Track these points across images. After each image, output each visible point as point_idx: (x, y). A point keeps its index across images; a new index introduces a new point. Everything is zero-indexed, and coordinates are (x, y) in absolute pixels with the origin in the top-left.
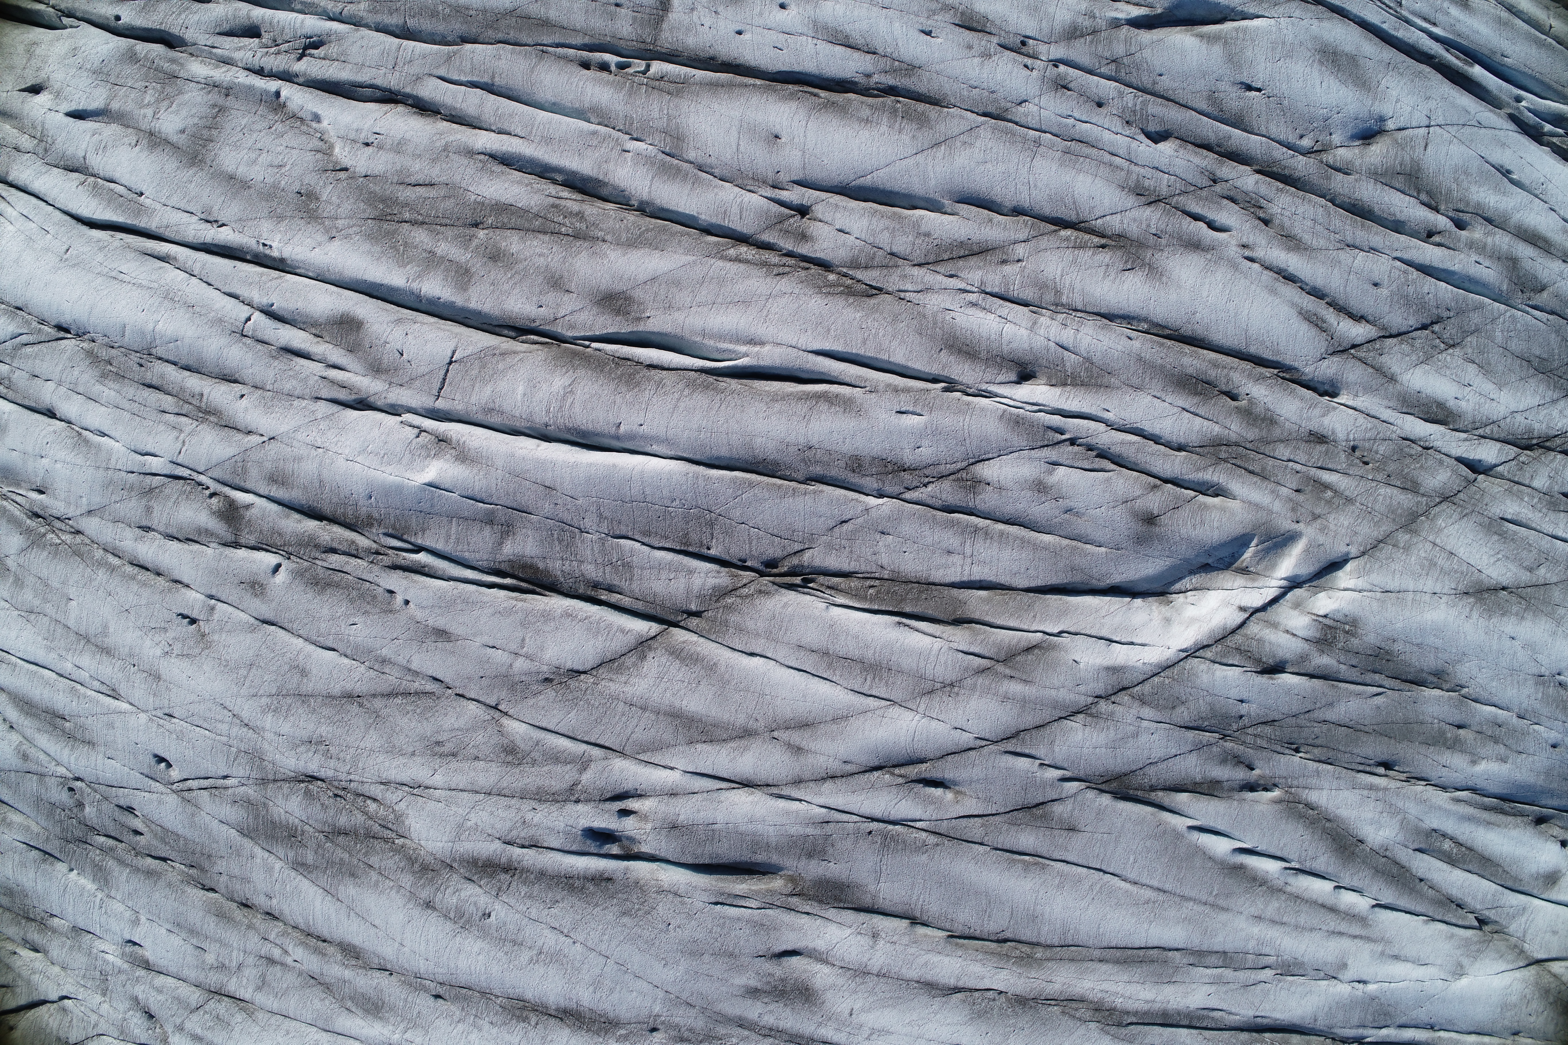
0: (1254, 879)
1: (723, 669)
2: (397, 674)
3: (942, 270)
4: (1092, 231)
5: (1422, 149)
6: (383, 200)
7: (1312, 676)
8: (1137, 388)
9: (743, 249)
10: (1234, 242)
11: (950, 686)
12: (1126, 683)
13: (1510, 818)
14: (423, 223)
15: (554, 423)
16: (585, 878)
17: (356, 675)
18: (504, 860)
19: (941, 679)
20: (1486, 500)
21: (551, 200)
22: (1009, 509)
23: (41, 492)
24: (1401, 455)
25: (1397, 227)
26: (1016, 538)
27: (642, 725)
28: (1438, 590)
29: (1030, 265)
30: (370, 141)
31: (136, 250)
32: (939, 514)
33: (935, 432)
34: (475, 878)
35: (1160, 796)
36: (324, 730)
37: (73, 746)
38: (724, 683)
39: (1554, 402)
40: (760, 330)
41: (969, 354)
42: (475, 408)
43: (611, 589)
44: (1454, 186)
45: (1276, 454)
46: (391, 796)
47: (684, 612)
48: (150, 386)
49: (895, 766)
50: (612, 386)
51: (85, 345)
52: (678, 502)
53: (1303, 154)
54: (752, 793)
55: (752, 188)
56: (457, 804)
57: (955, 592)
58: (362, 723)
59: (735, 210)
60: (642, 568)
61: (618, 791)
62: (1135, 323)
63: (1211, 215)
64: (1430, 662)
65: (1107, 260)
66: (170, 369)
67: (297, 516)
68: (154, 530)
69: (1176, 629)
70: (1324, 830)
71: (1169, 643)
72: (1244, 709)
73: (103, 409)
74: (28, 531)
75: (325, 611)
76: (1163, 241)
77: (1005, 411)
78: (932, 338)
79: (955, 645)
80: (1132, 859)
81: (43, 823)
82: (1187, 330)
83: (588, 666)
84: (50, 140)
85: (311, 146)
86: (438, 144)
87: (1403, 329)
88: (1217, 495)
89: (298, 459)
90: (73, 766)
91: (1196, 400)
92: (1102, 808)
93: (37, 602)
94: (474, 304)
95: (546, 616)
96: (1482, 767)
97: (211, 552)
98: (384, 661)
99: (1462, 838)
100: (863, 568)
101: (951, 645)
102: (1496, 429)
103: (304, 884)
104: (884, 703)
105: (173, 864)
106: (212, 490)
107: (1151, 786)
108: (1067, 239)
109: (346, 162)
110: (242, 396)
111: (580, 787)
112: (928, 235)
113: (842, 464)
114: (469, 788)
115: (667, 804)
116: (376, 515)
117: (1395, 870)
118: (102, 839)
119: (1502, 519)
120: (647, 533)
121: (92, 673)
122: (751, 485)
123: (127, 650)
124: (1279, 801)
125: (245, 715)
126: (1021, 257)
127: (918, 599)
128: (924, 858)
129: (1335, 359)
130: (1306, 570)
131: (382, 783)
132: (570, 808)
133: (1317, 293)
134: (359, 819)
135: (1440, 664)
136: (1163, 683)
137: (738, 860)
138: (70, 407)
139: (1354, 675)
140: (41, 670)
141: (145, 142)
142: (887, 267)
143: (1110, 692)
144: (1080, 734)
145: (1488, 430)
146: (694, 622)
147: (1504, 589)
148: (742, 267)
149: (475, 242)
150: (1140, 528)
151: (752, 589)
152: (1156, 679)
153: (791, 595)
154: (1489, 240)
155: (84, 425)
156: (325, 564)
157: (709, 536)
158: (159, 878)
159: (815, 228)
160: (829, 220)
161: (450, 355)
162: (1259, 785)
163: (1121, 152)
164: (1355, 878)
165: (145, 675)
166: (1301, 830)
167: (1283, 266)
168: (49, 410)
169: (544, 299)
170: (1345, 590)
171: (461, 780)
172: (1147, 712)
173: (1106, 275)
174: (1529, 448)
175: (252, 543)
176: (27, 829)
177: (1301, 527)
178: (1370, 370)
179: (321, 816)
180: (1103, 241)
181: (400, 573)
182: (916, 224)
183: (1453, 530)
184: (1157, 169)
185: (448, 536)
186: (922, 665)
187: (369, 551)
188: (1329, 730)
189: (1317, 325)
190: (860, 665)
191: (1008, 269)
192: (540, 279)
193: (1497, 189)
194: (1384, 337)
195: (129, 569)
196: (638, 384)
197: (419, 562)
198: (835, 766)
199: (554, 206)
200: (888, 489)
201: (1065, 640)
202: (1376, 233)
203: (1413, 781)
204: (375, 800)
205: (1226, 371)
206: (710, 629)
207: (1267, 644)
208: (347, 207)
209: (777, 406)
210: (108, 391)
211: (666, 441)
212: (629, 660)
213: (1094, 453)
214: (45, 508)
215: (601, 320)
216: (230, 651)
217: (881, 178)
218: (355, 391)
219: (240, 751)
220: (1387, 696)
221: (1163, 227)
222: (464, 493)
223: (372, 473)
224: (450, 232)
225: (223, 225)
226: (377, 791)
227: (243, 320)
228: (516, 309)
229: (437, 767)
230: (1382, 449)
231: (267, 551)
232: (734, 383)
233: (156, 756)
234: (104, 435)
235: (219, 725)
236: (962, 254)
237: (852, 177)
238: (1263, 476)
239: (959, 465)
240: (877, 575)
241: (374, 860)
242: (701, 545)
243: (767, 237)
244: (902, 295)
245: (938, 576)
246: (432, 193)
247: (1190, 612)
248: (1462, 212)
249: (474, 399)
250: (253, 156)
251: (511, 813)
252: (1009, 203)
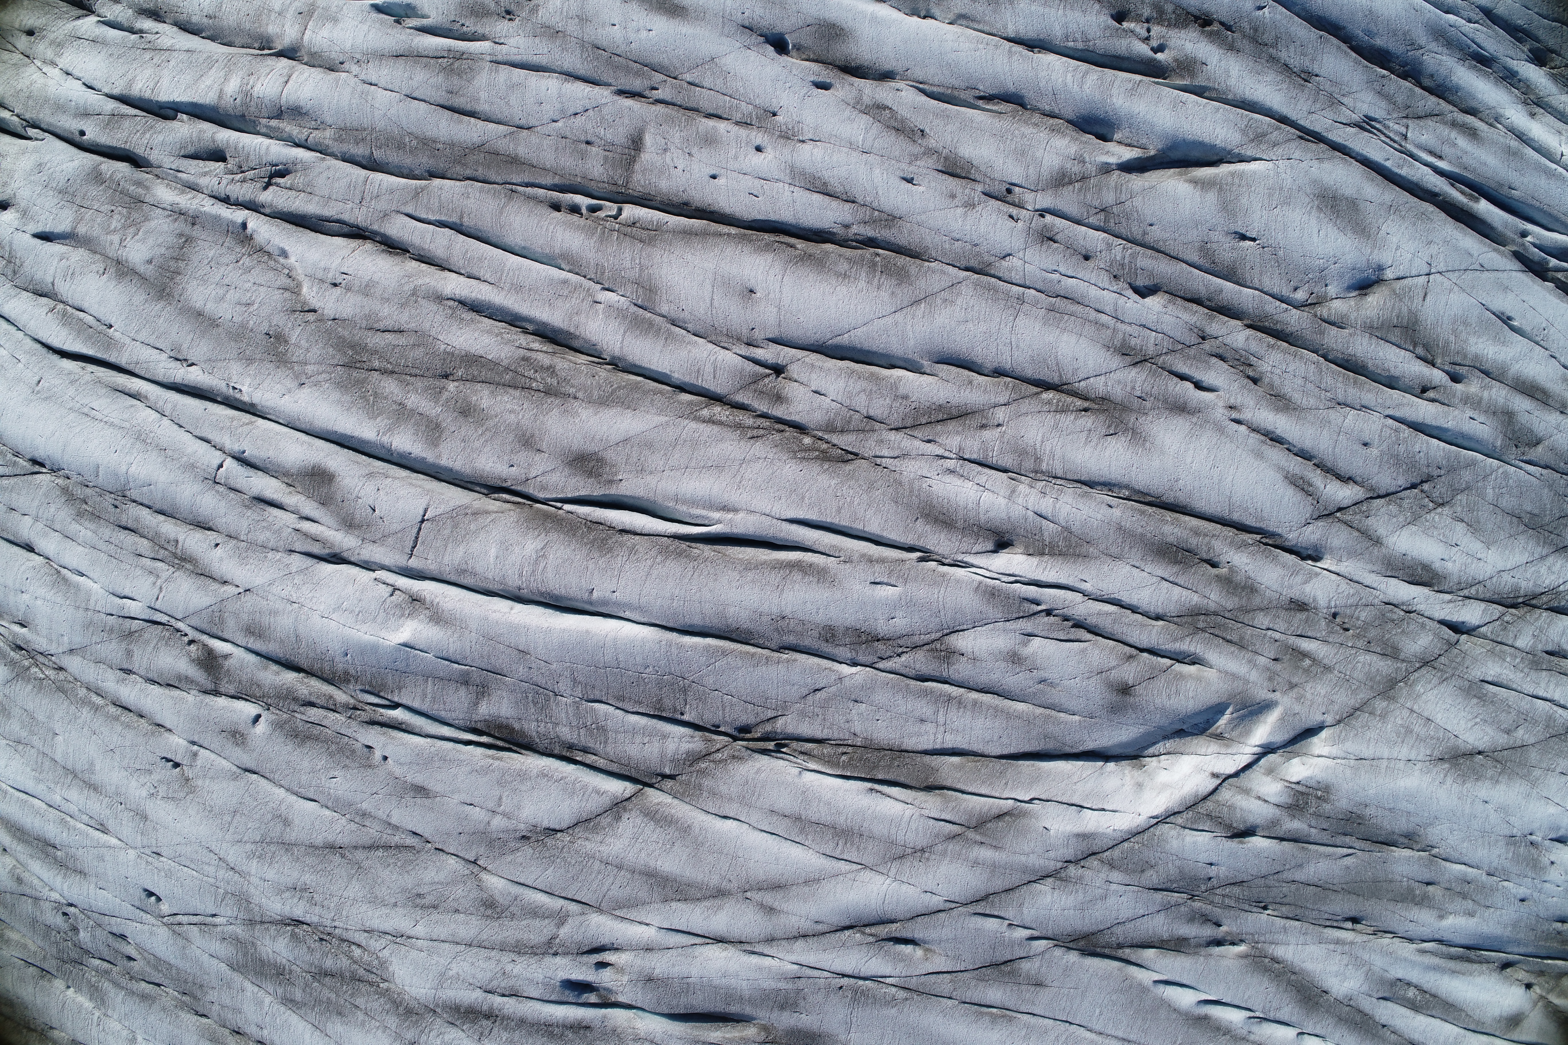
0: (1218, 1029)
1: (697, 830)
2: (377, 828)
3: (920, 435)
4: (1075, 394)
5: (1421, 299)
6: (352, 347)
7: (1282, 839)
8: (1116, 558)
9: (717, 410)
10: (1221, 404)
11: (921, 852)
12: (1095, 849)
13: (1475, 966)
14: (392, 372)
15: (528, 587)
16: (564, 1026)
17: (338, 827)
18: (485, 1008)
19: (911, 845)
20: (1467, 663)
21: (522, 352)
22: (983, 679)
23: (23, 626)
24: (1383, 620)
25: (1391, 383)
26: (989, 707)
27: (618, 883)
28: (1412, 757)
29: (1009, 431)
30: (338, 281)
31: (107, 386)
32: (913, 682)
33: (910, 604)
34: (458, 1023)
35: (1127, 953)
36: (308, 878)
37: (65, 875)
38: (698, 845)
39: (1543, 558)
40: (734, 497)
41: (945, 523)
42: (448, 569)
43: (585, 750)
44: (1452, 338)
45: (1256, 623)
46: (375, 944)
47: (658, 775)
48: (125, 528)
49: (865, 926)
50: (585, 551)
51: (60, 481)
52: (651, 669)
53: (1297, 308)
54: (726, 949)
55: (726, 345)
56: (439, 954)
57: (927, 759)
58: (344, 874)
59: (708, 369)
60: (617, 732)
61: (595, 945)
62: (1116, 489)
63: (1198, 375)
64: (1402, 825)
65: (1089, 425)
66: (145, 512)
67: (275, 667)
68: (134, 673)
69: (1147, 794)
70: (1289, 982)
71: (1140, 810)
72: (1213, 871)
73: (80, 548)
74: (12, 663)
75: (306, 764)
76: (1148, 404)
77: (980, 583)
78: (909, 506)
79: (926, 812)
80: (1098, 1011)
81: (41, 944)
82: (1169, 497)
83: (564, 825)
84: (18, 262)
85: (278, 283)
86: (406, 288)
87: (1392, 489)
88: (1194, 663)
89: (274, 613)
90: (66, 893)
91: (1176, 569)
92: (1070, 964)
93: (24, 734)
94: (445, 461)
95: (523, 775)
96: (1450, 921)
97: (191, 698)
98: (364, 815)
99: (1426, 987)
100: (836, 736)
101: (923, 812)
102: (1481, 589)
103: (294, 1019)
104: (855, 867)
105: (167, 990)
106: (190, 637)
107: (1118, 944)
108: (1049, 402)
109: (314, 303)
110: (217, 545)
111: (558, 940)
112: (905, 397)
113: (815, 634)
114: (450, 939)
115: (643, 959)
116: (352, 671)
117: (1358, 1018)
118: (98, 962)
119: (1482, 681)
120: (621, 698)
121: (80, 807)
122: (724, 653)
123: (113, 788)
124: (1245, 956)
125: (231, 859)
126: (1001, 422)
127: (890, 766)
128: (894, 1011)
129: (1320, 523)
130: (1280, 738)
131: (365, 931)
132: (549, 960)
133: (1304, 455)
134: (344, 963)
135: (1411, 827)
136: (1132, 848)
137: (712, 1010)
138: (49, 544)
139: (1325, 837)
140: (31, 799)
141: (113, 270)
142: (863, 431)
143: (1080, 857)
144: (1049, 898)
145: (1473, 591)
146: (668, 784)
147: (1480, 753)
148: (716, 429)
149: (445, 395)
150: (1114, 698)
151: (726, 753)
152: (1126, 844)
153: (764, 760)
154: (1486, 394)
155: (62, 563)
156: (304, 718)
157: (683, 702)
158: (154, 1001)
159: (791, 390)
160: (805, 380)
161: (422, 513)
162: (1226, 941)
163: (1107, 309)
164: (1319, 1026)
165: (132, 814)
166: (1266, 982)
167: (1270, 428)
168: (27, 545)
169: (515, 458)
170: (1319, 756)
171: (442, 932)
172: (1116, 876)
173: (1088, 441)
174: (1514, 606)
175: (232, 692)
176: (24, 947)
177: (1277, 696)
178: (1356, 534)
179: (307, 958)
180: (1086, 404)
181: (377, 728)
182: (894, 386)
183: (1431, 696)
184: (1144, 326)
185: (424, 695)
186: (893, 831)
187: (347, 707)
188: (1297, 889)
189: (1303, 489)
190: (832, 830)
191: (987, 434)
192: (511, 437)
193: (1497, 339)
194: (1371, 498)
195: (112, 709)
196: (610, 550)
197: (396, 719)
198: (806, 926)
199: (525, 359)
200: (861, 658)
201: (1036, 807)
202: (1369, 391)
203: (1380, 934)
204: (359, 946)
205: (1207, 539)
206: (684, 792)
207: (1238, 811)
208: (316, 352)
209: (750, 575)
210: (84, 531)
211: (640, 608)
212: (605, 820)
213: (1070, 624)
214: (28, 642)
215: (573, 481)
216: (214, 796)
217: (858, 337)
218: (328, 545)
219: (226, 893)
220: (1357, 857)
221: (1148, 389)
222: (438, 654)
223: (347, 631)
224: (419, 383)
225: (192, 364)
226: (361, 938)
227: (215, 466)
228: (487, 468)
229: (418, 918)
230: (1363, 615)
231: (247, 700)
232: (707, 550)
233: (146, 890)
234: (83, 575)
235: (206, 867)
236: (940, 417)
237: (828, 336)
238: (1241, 645)
239: (933, 636)
240: (850, 742)
241: (360, 1001)
242: (675, 710)
243: (740, 398)
244: (878, 461)
245: (910, 743)
246: (401, 340)
247: (1163, 777)
248: (1460, 365)
249: (446, 560)
250: (221, 292)
251: (492, 965)
252: (989, 365)
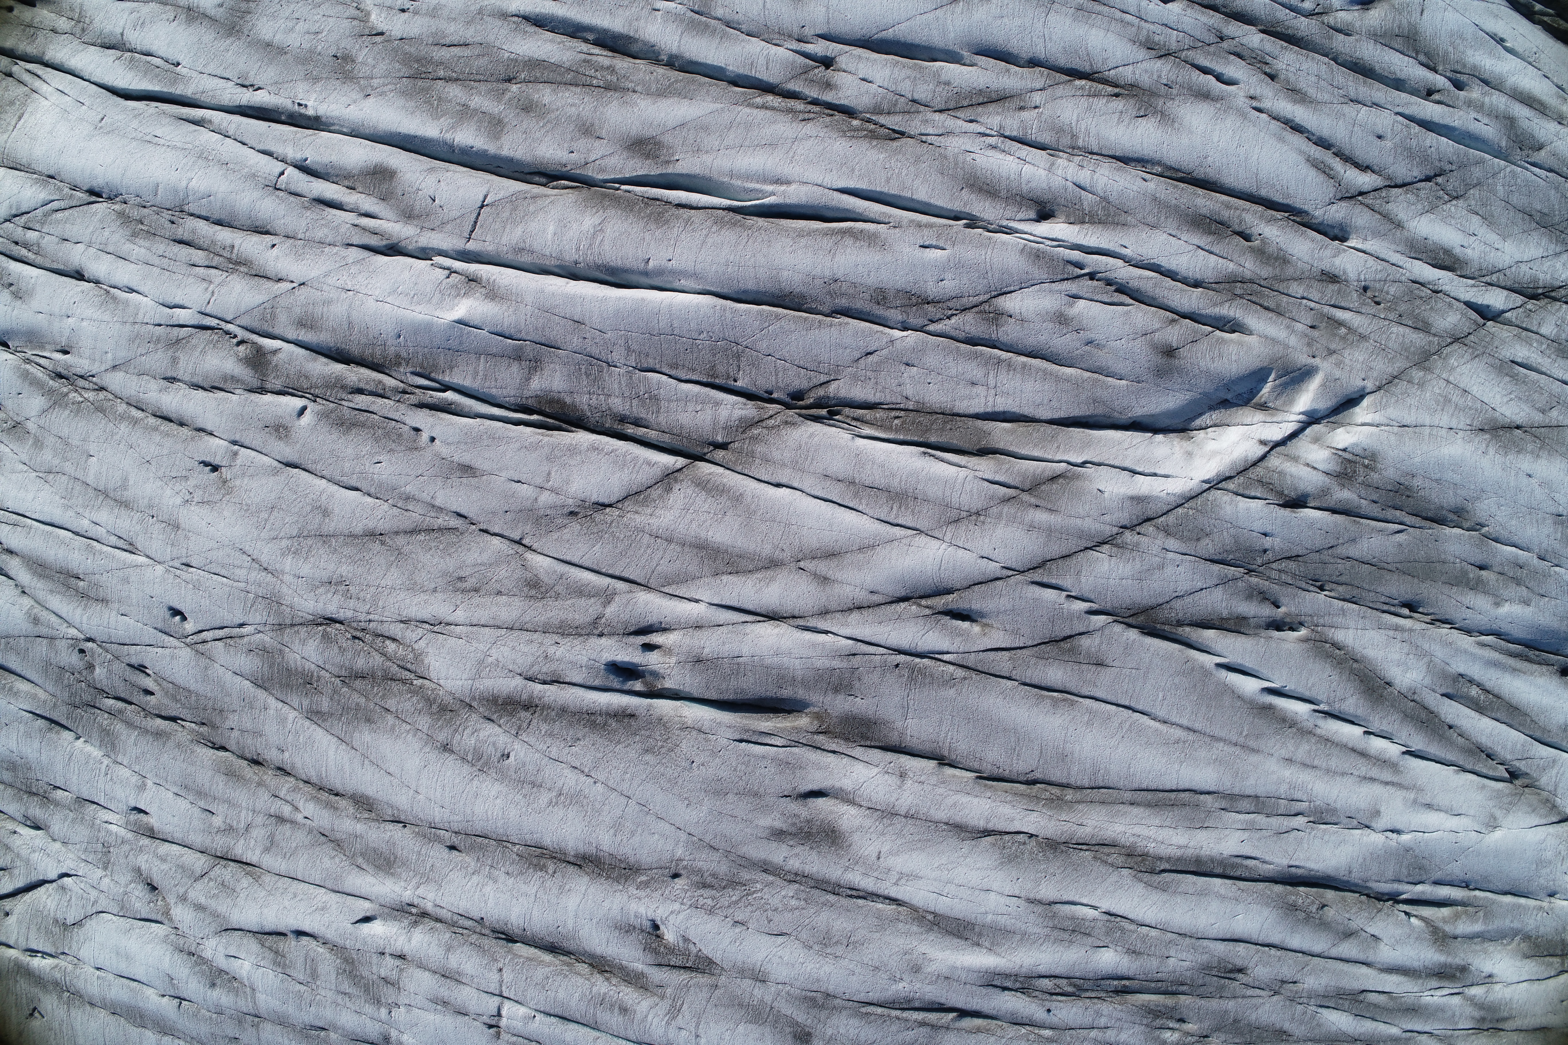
0: (1284, 720)
1: (749, 499)
2: (421, 511)
3: (962, 116)
4: (1105, 82)
5: (1418, 14)
6: (418, 61)
7: (1334, 511)
8: (1153, 227)
9: (770, 98)
10: (1242, 94)
11: (976, 515)
12: (1150, 514)
13: (1535, 667)
14: (457, 80)
15: (584, 260)
16: (608, 714)
17: (379, 513)
18: (524, 697)
19: (966, 508)
20: (1496, 343)
21: (583, 56)
22: (1031, 341)
23: (66, 352)
24: (1412, 297)
25: (1398, 84)
26: (1038, 370)
27: (667, 557)
28: (1454, 425)
29: (1047, 112)
30: (406, 7)
31: (171, 116)
32: (963, 346)
33: (958, 266)
34: (494, 717)
35: (1187, 632)
36: (345, 570)
37: (86, 605)
38: (750, 514)
39: (1557, 255)
40: (786, 170)
41: (989, 192)
42: (505, 249)
43: (637, 423)
44: (1451, 49)
45: (1290, 292)
46: (411, 635)
47: (710, 444)
48: (181, 242)
49: (921, 597)
50: (642, 224)
51: (117, 207)
52: (705, 334)
53: (1306, 16)
54: (778, 626)
55: (778, 42)
56: (478, 641)
57: (979, 423)
58: (383, 561)
59: (762, 61)
60: (669, 401)
61: (643, 624)
62: (1149, 166)
63: (1219, 68)
64: (1448, 499)
65: (1120, 107)
66: (202, 224)
67: (324, 360)
68: (179, 380)
69: (1197, 462)
70: (1352, 671)
71: (1192, 475)
72: (1268, 542)
73: (133, 265)
74: (51, 392)
75: (350, 451)
76: (1174, 91)
77: (1025, 245)
78: (954, 177)
79: (980, 474)
80: (1161, 695)
81: (50, 688)
82: (1200, 173)
83: (613, 499)
84: (87, 21)
85: (347, 14)
86: (472, 8)
87: (1408, 180)
88: (1234, 332)
89: (328, 302)
90: (85, 627)
91: (1210, 238)
92: (1130, 642)
93: (56, 462)
94: (506, 150)
95: (573, 450)
96: (1506, 609)
97: (236, 400)
98: (408, 498)
99: (1489, 685)
100: (888, 399)
101: (977, 473)
102: (1502, 277)
103: (319, 734)
104: (910, 532)
105: (183, 723)
106: (239, 339)
107: (1178, 621)
108: (1082, 88)
109: (382, 26)
110: (274, 246)
111: (603, 620)
112: (948, 83)
113: (867, 296)
114: (491, 623)
115: (692, 637)
116: (404, 354)
117: (1423, 715)
118: (111, 702)
119: (1513, 362)
120: (675, 366)
121: (109, 528)
122: (778, 318)
123: (146, 501)
124: (1306, 640)
125: (264, 559)
126: (1038, 104)
127: (943, 429)
128: (952, 692)
129: (1344, 204)
130: (1323, 405)
131: (402, 622)
132: (594, 641)
133: (1323, 143)
134: (377, 660)
135: (1459, 501)
136: (1187, 514)
137: (763, 695)
138: (99, 267)
139: (1375, 510)
140: (57, 530)
141: (183, 16)
142: (909, 112)
143: (1135, 522)
144: (1106, 564)
145: (1494, 278)
146: (720, 454)
147: (1518, 427)
148: (769, 113)
149: (508, 95)
150: (1160, 360)
151: (779, 419)
152: (1180, 510)
153: (816, 427)
154: (1487, 99)
155: (113, 283)
156: (351, 405)
157: (736, 368)
158: (168, 738)
159: (838, 78)
160: (853, 70)
161: (481, 199)
162: (1285, 624)
163: (1131, 10)
164: (1385, 722)
165: (164, 525)
166: (1328, 670)
167: (1289, 116)
168: (78, 272)
169: (575, 146)
170: (1363, 425)
171: (483, 616)
172: (1172, 543)
173: (1120, 121)
174: (1534, 297)
175: (278, 387)
176: (34, 697)
177: (1317, 361)
178: (1378, 216)
179: (338, 659)
180: (1117, 90)
181: (426, 411)
182: (937, 74)
183: (1465, 369)
184: (1166, 25)
185: (476, 373)
186: (947, 493)
187: (396, 391)
188: (1353, 567)
189: (1324, 172)
190: (886, 494)
191: (1025, 115)
192: (572, 127)
193: (1491, 53)
194: (1390, 186)
195: (152, 421)
196: (667, 222)
197: (446, 400)
198: (862, 596)
199: (584, 61)
200: (913, 321)
201: (1090, 470)
202: (1378, 90)
203: (1438, 624)
204: (394, 640)
205: (1238, 212)
206: (736, 461)
207: (1288, 477)
208: (382, 67)
209: (803, 241)
210: (138, 249)
211: (695, 275)
212: (655, 493)
213: (1113, 288)
214: (68, 367)
215: (631, 163)
216: (252, 494)
217: (902, 32)
218: (387, 236)
219: (257, 596)
220: (1408, 534)
221: (1174, 77)
222: (492, 330)
223: (401, 312)
224: (483, 87)
225: (259, 88)
226: (396, 630)
227: (277, 174)
228: (548, 155)
229: (458, 603)
230: (1392, 290)
231: (293, 395)
232: (761, 222)
233: (171, 609)
234: (132, 290)
235: (238, 571)
236: (981, 100)
237: (874, 31)
238: (1278, 312)
239: (982, 298)
240: (902, 406)
241: (391, 703)
242: (728, 377)
243: (792, 86)
244: (924, 138)
245: (962, 406)
246: (467, 52)
247: (1211, 446)
248: (1460, 73)
249: (504, 240)
250: (291, 24)
251: (534, 647)
252: (1025, 55)
